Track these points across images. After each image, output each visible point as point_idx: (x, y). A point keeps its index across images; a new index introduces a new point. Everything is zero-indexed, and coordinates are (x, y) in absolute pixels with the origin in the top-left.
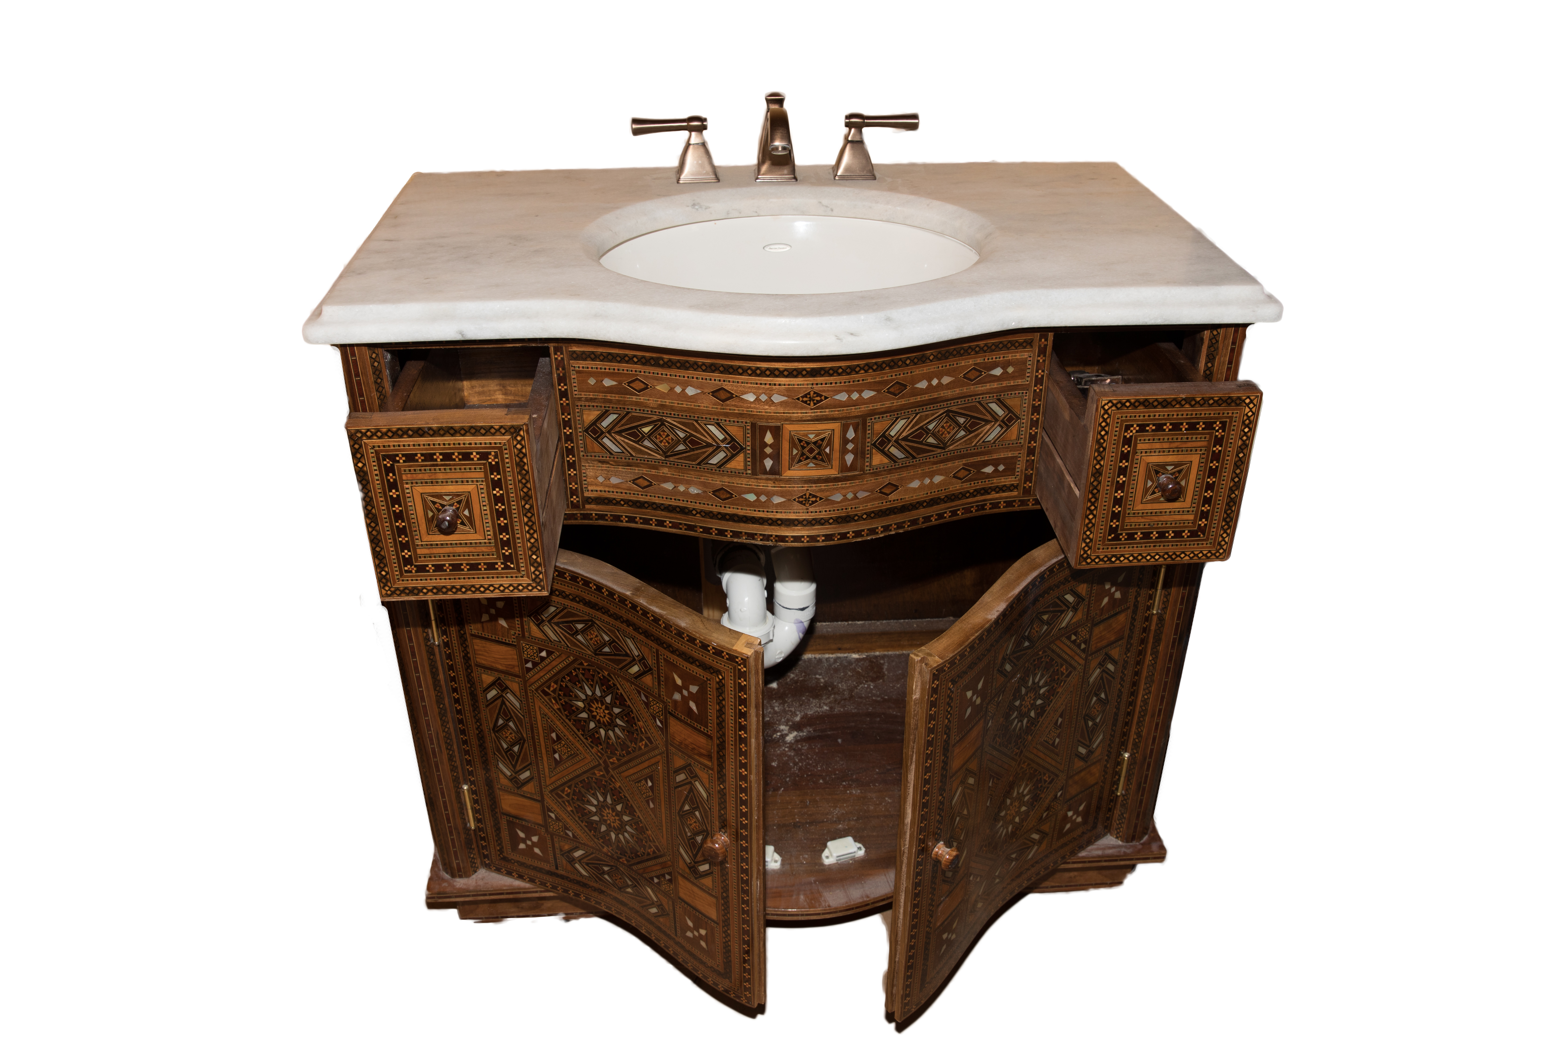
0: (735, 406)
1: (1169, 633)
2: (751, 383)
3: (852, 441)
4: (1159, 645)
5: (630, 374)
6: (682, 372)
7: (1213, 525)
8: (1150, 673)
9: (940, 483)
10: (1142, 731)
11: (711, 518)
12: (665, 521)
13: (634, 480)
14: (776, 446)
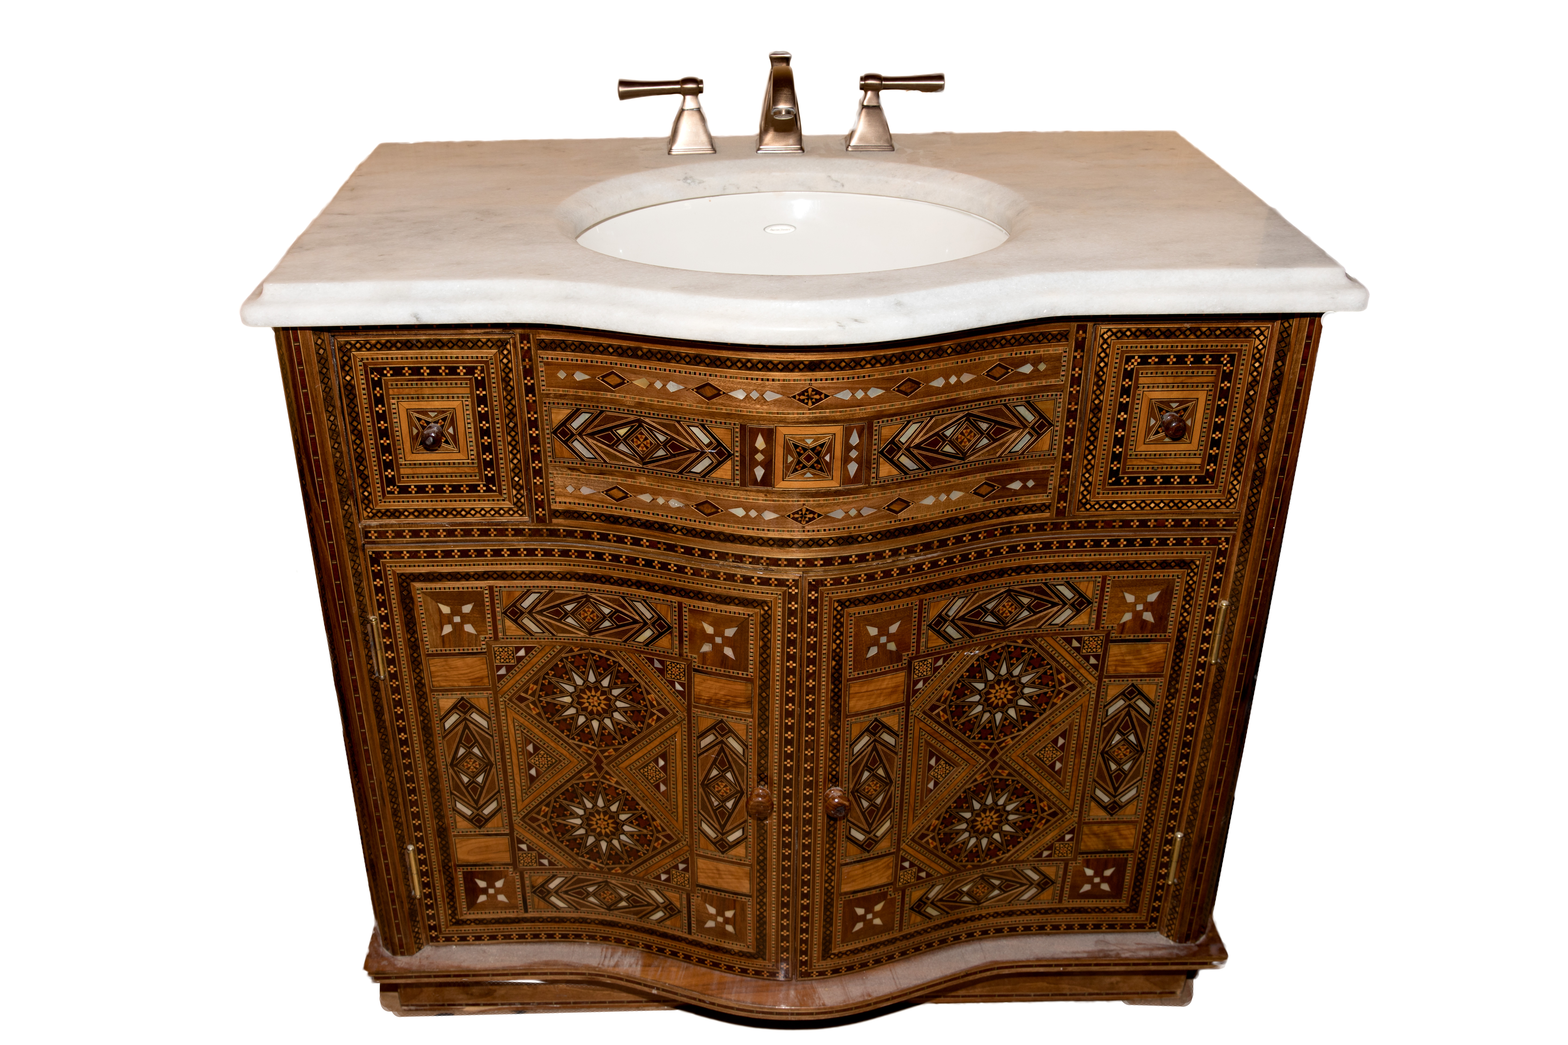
0: (722, 404)
1: (1229, 686)
2: (741, 378)
3: (856, 448)
4: (1218, 702)
5: (604, 367)
6: (663, 365)
7: (1222, 471)
8: (1208, 736)
9: (959, 500)
10: (1198, 806)
11: (694, 536)
12: (642, 540)
13: (607, 491)
14: (769, 453)
